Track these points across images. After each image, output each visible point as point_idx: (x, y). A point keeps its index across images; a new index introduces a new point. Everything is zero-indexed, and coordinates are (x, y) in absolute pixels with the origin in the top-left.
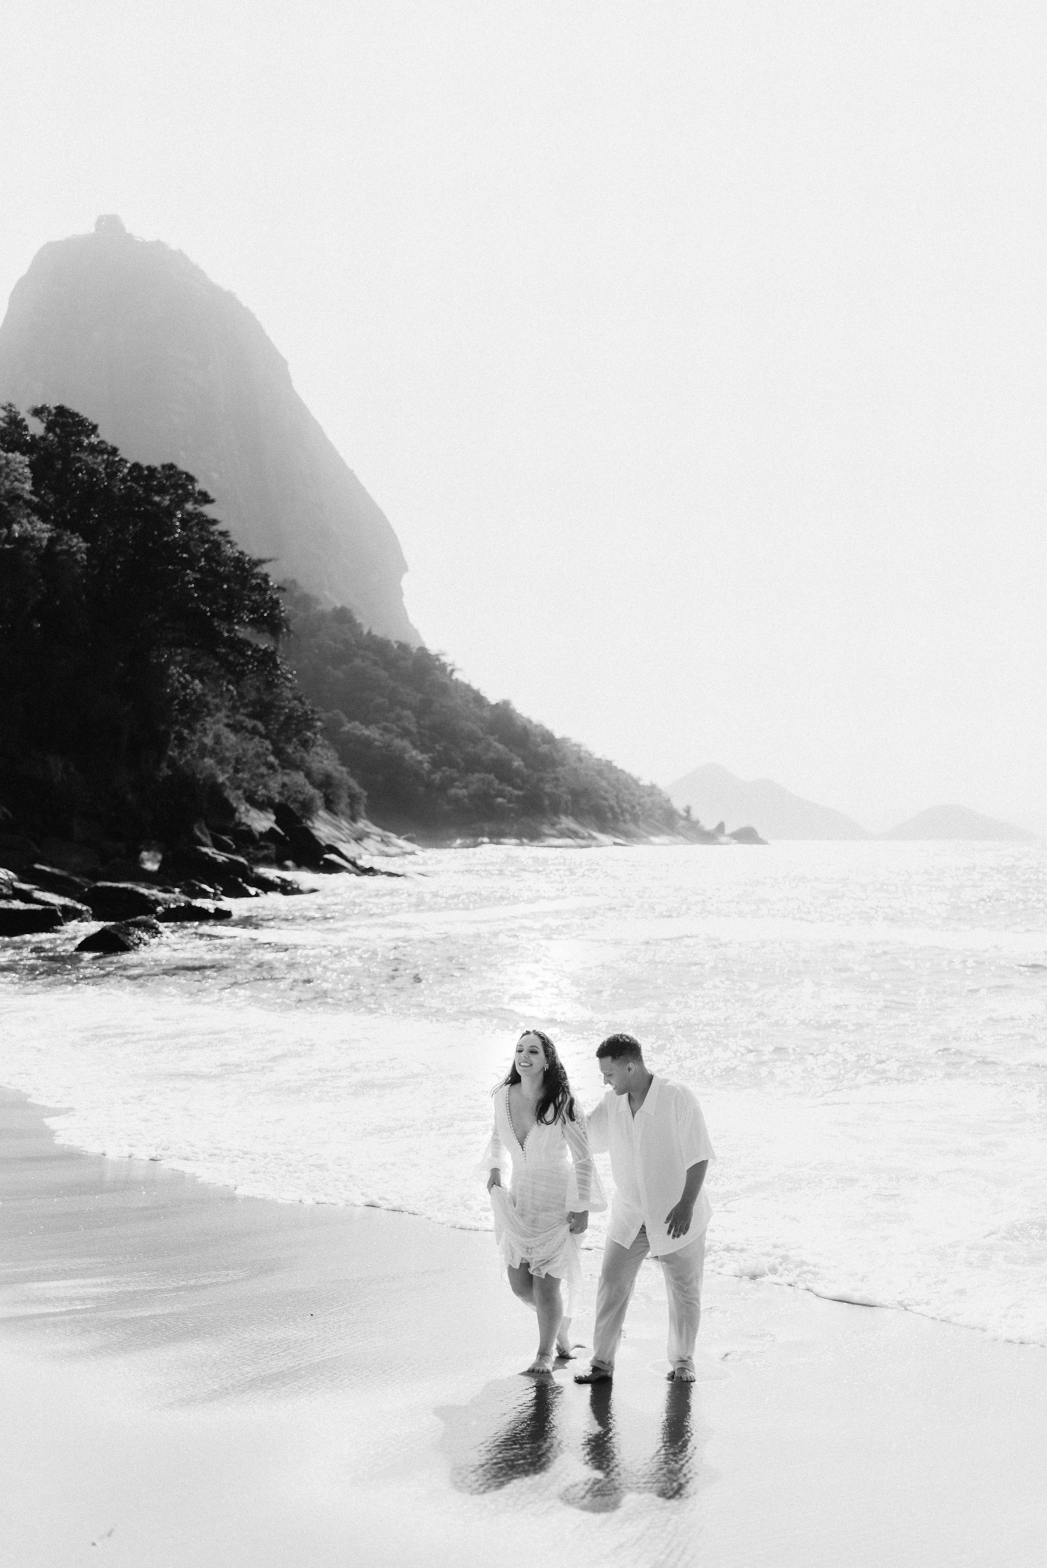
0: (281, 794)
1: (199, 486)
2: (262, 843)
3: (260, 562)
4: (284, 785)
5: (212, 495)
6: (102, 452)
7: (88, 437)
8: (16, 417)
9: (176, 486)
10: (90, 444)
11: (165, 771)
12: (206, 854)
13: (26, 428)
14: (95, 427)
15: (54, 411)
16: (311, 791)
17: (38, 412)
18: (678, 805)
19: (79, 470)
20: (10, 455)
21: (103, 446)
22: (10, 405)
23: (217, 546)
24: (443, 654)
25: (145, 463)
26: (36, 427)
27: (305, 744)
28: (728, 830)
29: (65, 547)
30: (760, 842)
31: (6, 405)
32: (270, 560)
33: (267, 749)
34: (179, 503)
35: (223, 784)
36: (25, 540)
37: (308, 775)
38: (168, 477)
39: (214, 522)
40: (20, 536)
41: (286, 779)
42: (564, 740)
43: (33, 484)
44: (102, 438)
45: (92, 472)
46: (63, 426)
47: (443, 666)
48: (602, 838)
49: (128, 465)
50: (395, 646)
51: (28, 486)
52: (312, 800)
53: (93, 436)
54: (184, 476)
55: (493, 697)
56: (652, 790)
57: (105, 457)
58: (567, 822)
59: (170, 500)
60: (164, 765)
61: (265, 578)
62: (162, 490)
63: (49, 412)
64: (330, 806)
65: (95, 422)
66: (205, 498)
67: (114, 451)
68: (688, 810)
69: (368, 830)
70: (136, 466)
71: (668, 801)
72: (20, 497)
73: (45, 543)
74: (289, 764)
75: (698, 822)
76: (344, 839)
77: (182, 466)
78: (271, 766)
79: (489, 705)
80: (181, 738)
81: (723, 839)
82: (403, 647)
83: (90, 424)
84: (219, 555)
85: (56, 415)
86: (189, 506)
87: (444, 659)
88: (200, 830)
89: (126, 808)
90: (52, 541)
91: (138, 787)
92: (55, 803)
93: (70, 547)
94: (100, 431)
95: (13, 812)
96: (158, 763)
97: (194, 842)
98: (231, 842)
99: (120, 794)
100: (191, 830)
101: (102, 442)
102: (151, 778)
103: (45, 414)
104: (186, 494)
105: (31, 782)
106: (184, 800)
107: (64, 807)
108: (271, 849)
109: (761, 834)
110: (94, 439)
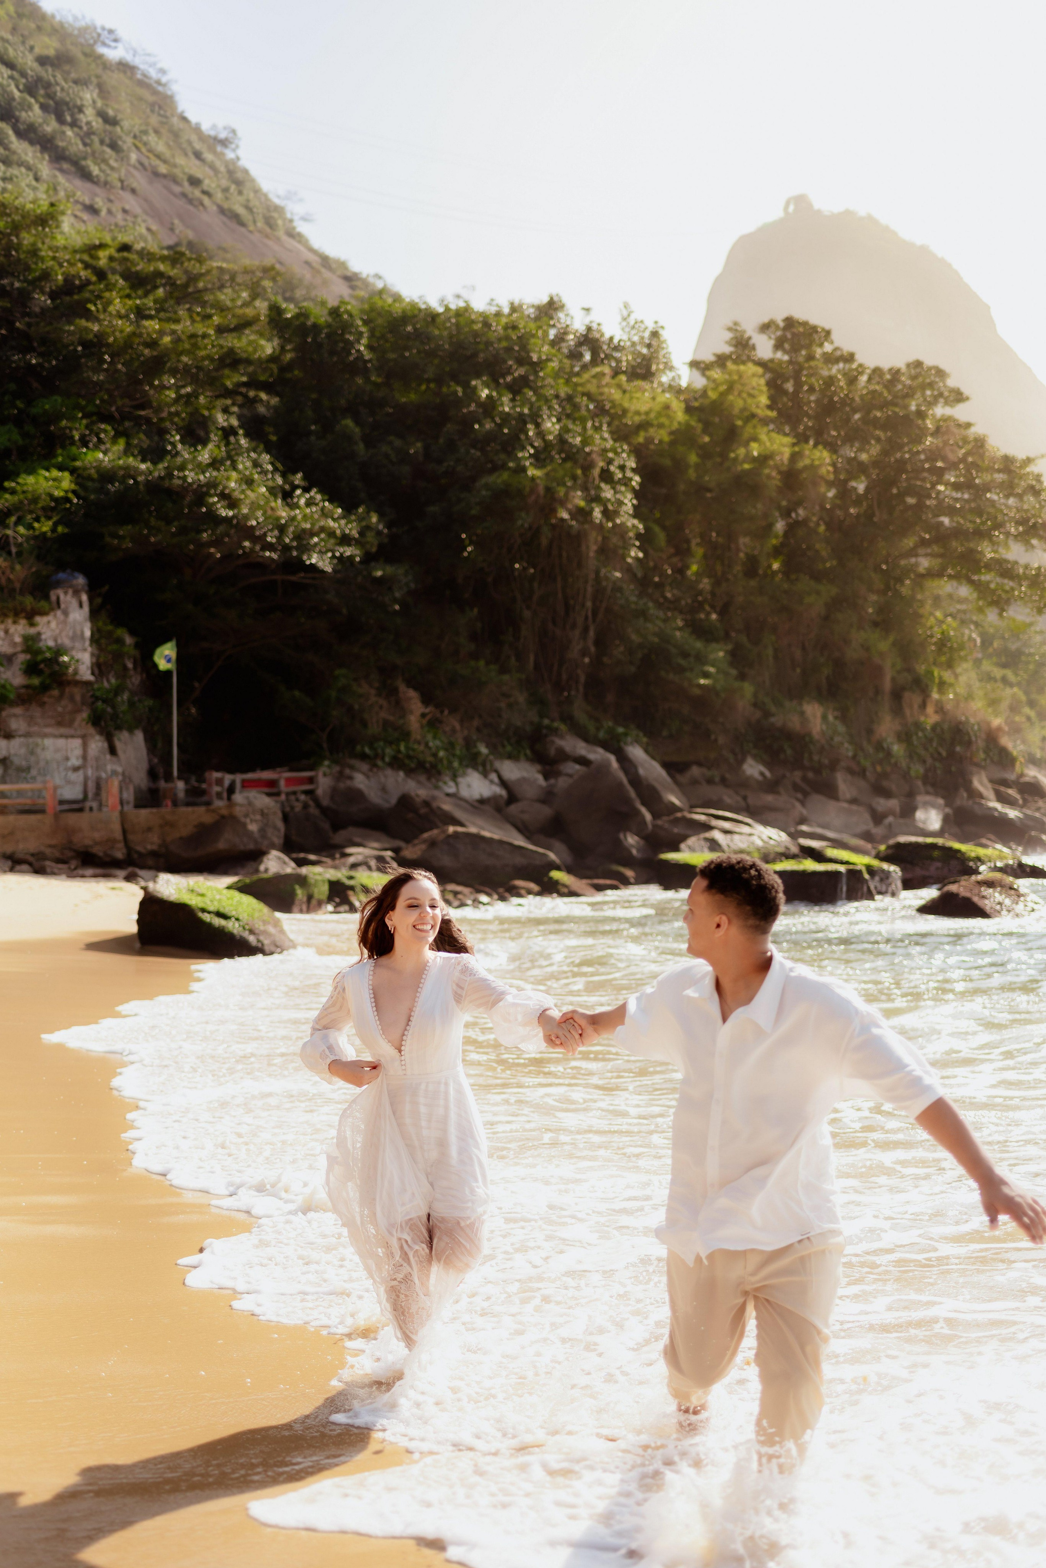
1: (951, 382)
3: (1028, 461)
5: (966, 391)
6: (837, 360)
7: (821, 345)
8: (742, 336)
9: (923, 387)
10: (825, 354)
11: (932, 717)
12: (992, 808)
13: (753, 348)
14: (828, 333)
15: (782, 324)
17: (765, 328)
20: (742, 368)
22: (736, 324)
23: (977, 446)
25: (885, 365)
26: (764, 346)
29: (807, 462)
31: (731, 325)
34: (929, 406)
35: (999, 729)
36: (765, 459)
38: (914, 378)
39: (968, 425)
40: (760, 455)
43: (770, 400)
44: (837, 343)
45: (830, 381)
46: (794, 338)
49: (868, 371)
51: (764, 400)
53: (826, 344)
54: (933, 372)
57: (841, 365)
59: (919, 404)
60: (930, 710)
61: (1038, 478)
62: (908, 393)
63: (777, 327)
65: (827, 327)
66: (958, 397)
67: (850, 358)
70: (877, 371)
72: (753, 416)
73: (786, 459)
77: (929, 361)
80: (943, 682)
83: (823, 329)
84: (982, 456)
85: (785, 329)
86: (940, 411)
88: (981, 783)
89: (893, 761)
90: (794, 457)
91: (905, 737)
92: (816, 758)
93: (813, 460)
94: (834, 336)
95: (770, 770)
96: (923, 706)
97: (975, 795)
98: (1018, 796)
99: (885, 745)
100: (971, 782)
101: (836, 349)
102: (918, 725)
103: (773, 328)
104: (936, 393)
105: (788, 735)
106: (958, 749)
107: (826, 761)
110: (828, 348)
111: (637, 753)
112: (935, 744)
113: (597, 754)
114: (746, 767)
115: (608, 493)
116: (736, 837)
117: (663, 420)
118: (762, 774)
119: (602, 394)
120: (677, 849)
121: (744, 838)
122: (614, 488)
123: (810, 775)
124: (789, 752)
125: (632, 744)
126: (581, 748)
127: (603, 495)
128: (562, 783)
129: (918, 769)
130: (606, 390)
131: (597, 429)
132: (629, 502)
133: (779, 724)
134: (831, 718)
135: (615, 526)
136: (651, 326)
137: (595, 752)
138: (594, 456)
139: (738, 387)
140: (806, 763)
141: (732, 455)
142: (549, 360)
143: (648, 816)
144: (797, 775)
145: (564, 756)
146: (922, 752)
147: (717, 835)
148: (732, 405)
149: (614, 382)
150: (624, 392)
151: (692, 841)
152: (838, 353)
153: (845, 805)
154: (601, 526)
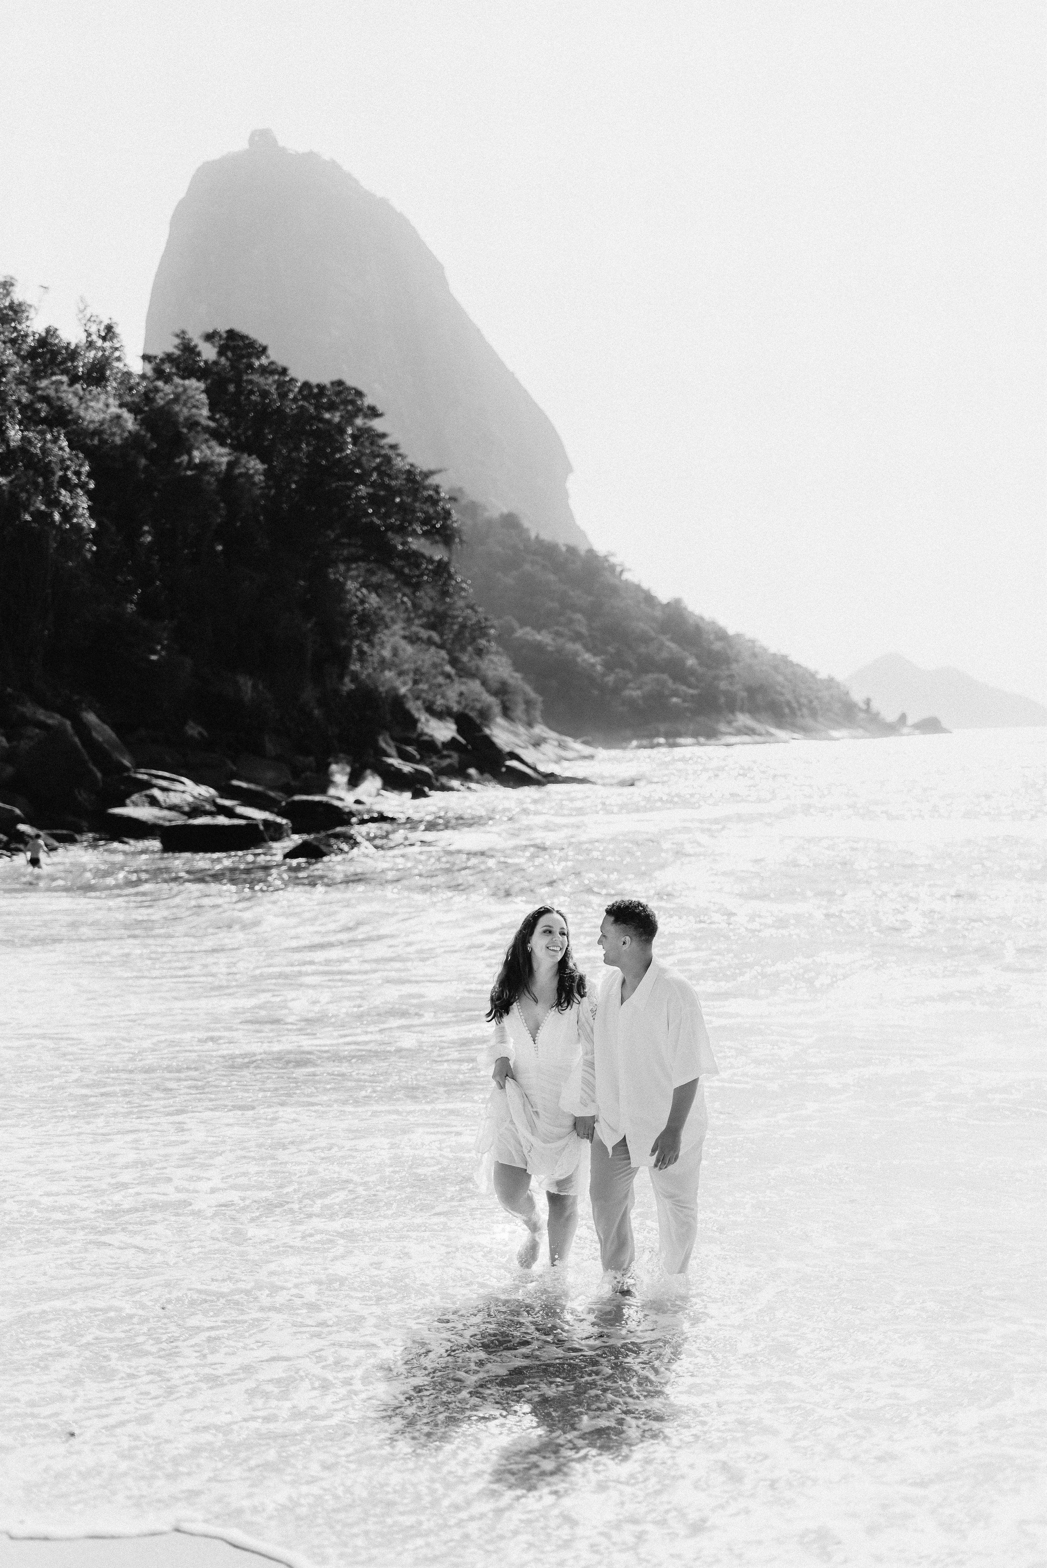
0: (459, 703)
1: (368, 401)
2: (445, 752)
3: (431, 473)
4: (461, 694)
5: (380, 409)
6: (272, 373)
7: (258, 358)
8: (189, 344)
9: (346, 402)
10: (261, 365)
11: (348, 685)
12: (392, 765)
13: (199, 354)
14: (264, 349)
15: (225, 335)
16: (489, 699)
17: (209, 337)
18: (858, 697)
19: (252, 392)
20: (187, 382)
21: (273, 367)
22: (183, 332)
23: (388, 460)
24: (613, 555)
25: (314, 380)
26: (208, 352)
27: (480, 652)
28: (910, 721)
29: (243, 470)
30: (944, 731)
31: (178, 332)
32: (440, 471)
33: (443, 659)
34: (349, 418)
35: (404, 696)
36: (205, 466)
37: (484, 683)
38: (338, 394)
39: (384, 436)
40: (201, 463)
41: (463, 688)
42: (738, 636)
43: (210, 410)
44: (272, 359)
45: (265, 394)
46: (234, 349)
47: (612, 568)
48: (780, 733)
49: (299, 384)
50: (564, 549)
51: (205, 412)
52: (489, 707)
53: (263, 357)
54: (353, 392)
55: (664, 595)
56: (830, 682)
57: (276, 377)
58: (743, 719)
59: (342, 417)
60: (347, 680)
61: (437, 489)
62: (332, 407)
63: (220, 336)
64: (506, 712)
65: (264, 343)
66: (373, 413)
67: (284, 371)
68: (868, 702)
69: (545, 735)
70: (306, 385)
71: (846, 694)
72: (197, 423)
73: (224, 467)
74: (465, 673)
75: (878, 714)
76: (522, 744)
77: (350, 382)
78: (448, 676)
79: (660, 604)
80: (362, 653)
81: (905, 730)
82: (572, 550)
83: (260, 346)
84: (391, 469)
85: (228, 338)
86: (359, 422)
87: (613, 560)
88: (385, 742)
89: (313, 723)
90: (231, 465)
91: (324, 702)
92: (247, 721)
93: (248, 469)
94: (270, 352)
95: (207, 731)
96: (341, 677)
97: (381, 753)
98: (415, 753)
99: (307, 710)
100: (376, 742)
101: (272, 363)
102: (336, 693)
103: (217, 339)
104: (355, 409)
105: (223, 701)
106: (368, 713)
107: (255, 724)
108: (454, 759)
109: (945, 723)
110: (264, 361)
111: (91, 718)
112: (349, 709)
113: (54, 720)
114: (187, 728)
115: (65, 496)
116: (171, 794)
117: (114, 430)
119: (60, 399)
120: (123, 805)
121: (178, 795)
122: (71, 492)
123: (241, 735)
124: (224, 716)
125: (86, 710)
126: (41, 715)
127: (62, 498)
128: (24, 745)
129: (334, 730)
130: (63, 395)
131: (55, 440)
132: (84, 503)
133: (216, 692)
134: (261, 687)
135: (72, 525)
136: (106, 322)
137: (53, 718)
138: (53, 465)
139: (184, 397)
140: (239, 724)
141: (177, 461)
142: (10, 365)
143: (99, 775)
144: (230, 736)
145: (25, 721)
146: (338, 716)
147: (156, 792)
148: (177, 414)
149: (71, 389)
150: (81, 398)
151: (135, 797)
154: (59, 528)
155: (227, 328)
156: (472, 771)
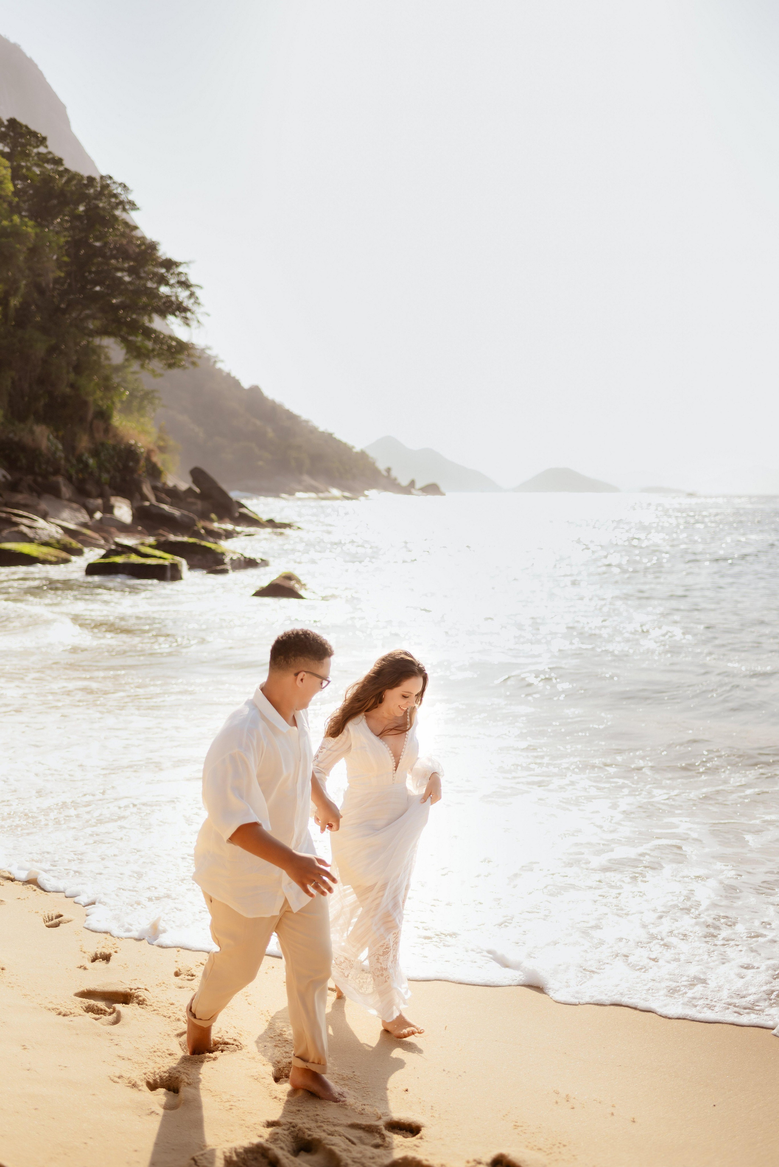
1: (130, 196)
2: (188, 499)
3: (181, 264)
5: (138, 203)
6: (50, 161)
7: (38, 147)
9: (112, 195)
10: (39, 154)
14: (44, 139)
15: (6, 123)
18: (382, 466)
24: (209, 348)
28: (419, 485)
30: (443, 494)
34: (110, 209)
36: (15, 234)
38: (104, 187)
39: (136, 228)
43: (13, 186)
44: (50, 149)
47: (209, 358)
48: (335, 492)
49: (72, 174)
53: (41, 147)
54: (118, 186)
56: (363, 455)
57: (55, 165)
58: (307, 479)
59: (107, 207)
61: (187, 276)
62: (100, 197)
63: (2, 124)
65: (44, 135)
66: (131, 206)
67: (58, 162)
68: (389, 470)
70: (78, 176)
71: (374, 464)
75: (395, 479)
77: (119, 178)
79: (245, 390)
81: (415, 493)
83: (39, 136)
85: (7, 127)
86: (121, 215)
87: (208, 352)
88: (147, 489)
89: (90, 470)
91: (95, 453)
92: (44, 466)
94: (48, 143)
95: (11, 474)
96: (106, 431)
97: (145, 498)
98: (168, 499)
99: (84, 458)
100: (140, 488)
101: (50, 153)
102: (103, 444)
104: (118, 201)
105: (22, 447)
106: (131, 464)
107: (51, 469)
108: (199, 505)
109: (443, 489)
110: (42, 150)
112: (116, 460)
118: (4, 476)
123: (40, 479)
124: (24, 461)
129: (105, 477)
133: (16, 439)
140: (37, 469)
144: (29, 479)
146: (108, 465)
147: (24, 529)
151: (5, 533)
152: (50, 156)
153: (65, 503)
155: (8, 117)
156: (213, 516)
